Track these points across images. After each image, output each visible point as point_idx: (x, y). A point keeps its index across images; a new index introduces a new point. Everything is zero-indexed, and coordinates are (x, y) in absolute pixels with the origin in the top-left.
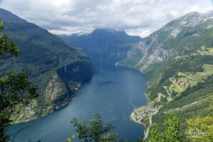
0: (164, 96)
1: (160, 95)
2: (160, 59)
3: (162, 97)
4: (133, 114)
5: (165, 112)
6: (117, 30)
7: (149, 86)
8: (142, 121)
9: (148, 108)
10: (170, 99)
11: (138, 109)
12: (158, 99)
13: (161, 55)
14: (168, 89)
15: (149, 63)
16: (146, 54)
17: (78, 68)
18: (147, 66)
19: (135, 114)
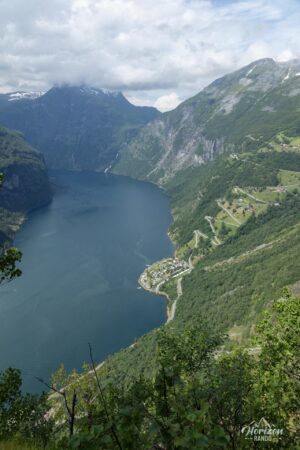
0: (205, 237)
1: (198, 234)
2: (198, 160)
3: (201, 238)
4: (144, 277)
5: (206, 268)
6: (105, 91)
7: (176, 218)
8: (163, 288)
9: (175, 262)
10: (216, 242)
11: (155, 265)
12: (195, 243)
13: (200, 152)
14: (213, 222)
15: (177, 167)
16: (170, 148)
17: (16, 178)
18: (173, 175)
19: (149, 276)
